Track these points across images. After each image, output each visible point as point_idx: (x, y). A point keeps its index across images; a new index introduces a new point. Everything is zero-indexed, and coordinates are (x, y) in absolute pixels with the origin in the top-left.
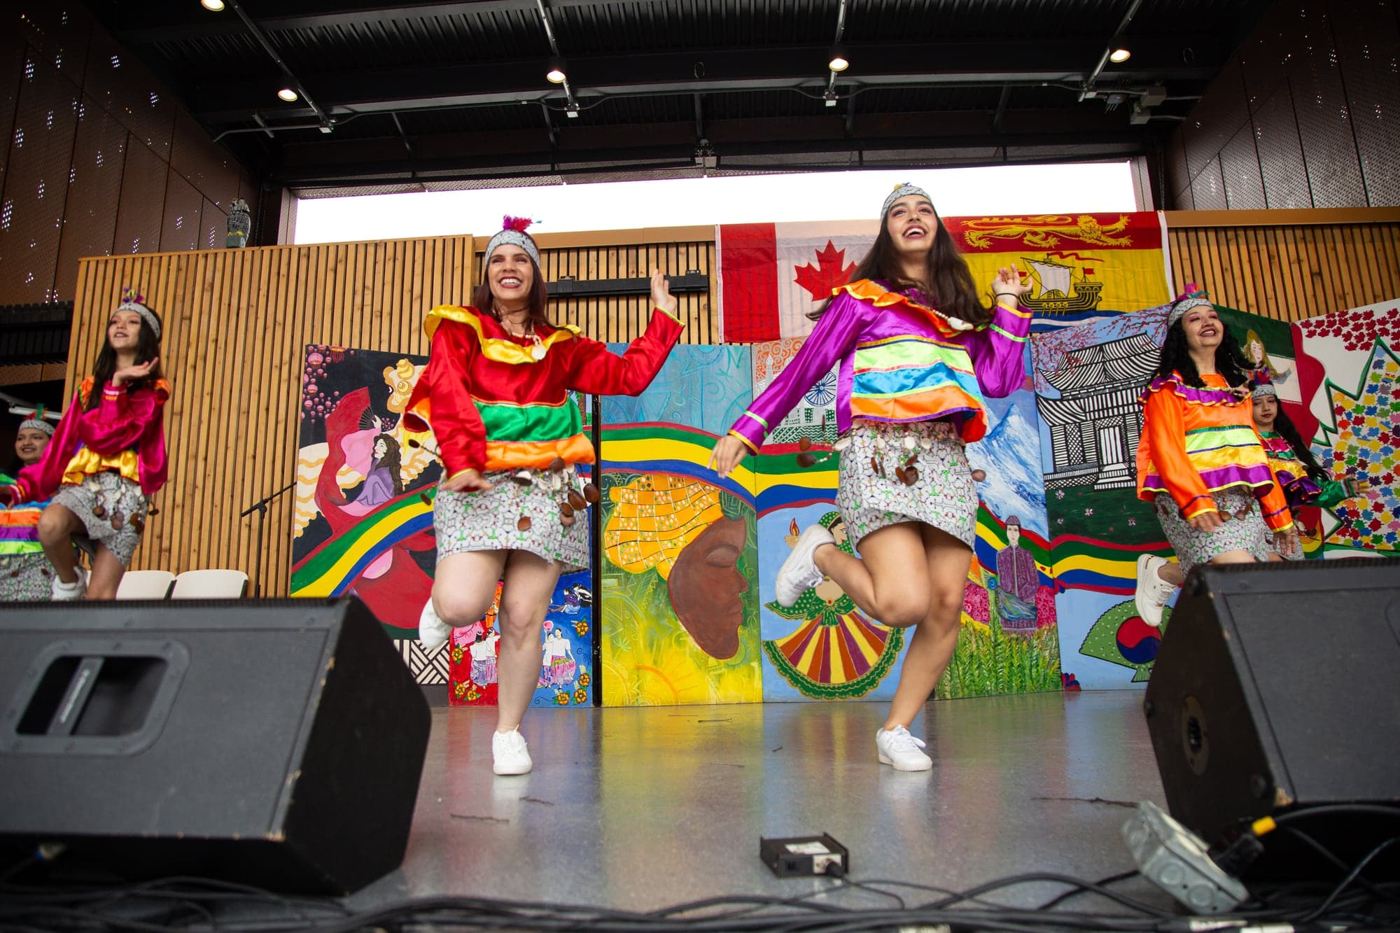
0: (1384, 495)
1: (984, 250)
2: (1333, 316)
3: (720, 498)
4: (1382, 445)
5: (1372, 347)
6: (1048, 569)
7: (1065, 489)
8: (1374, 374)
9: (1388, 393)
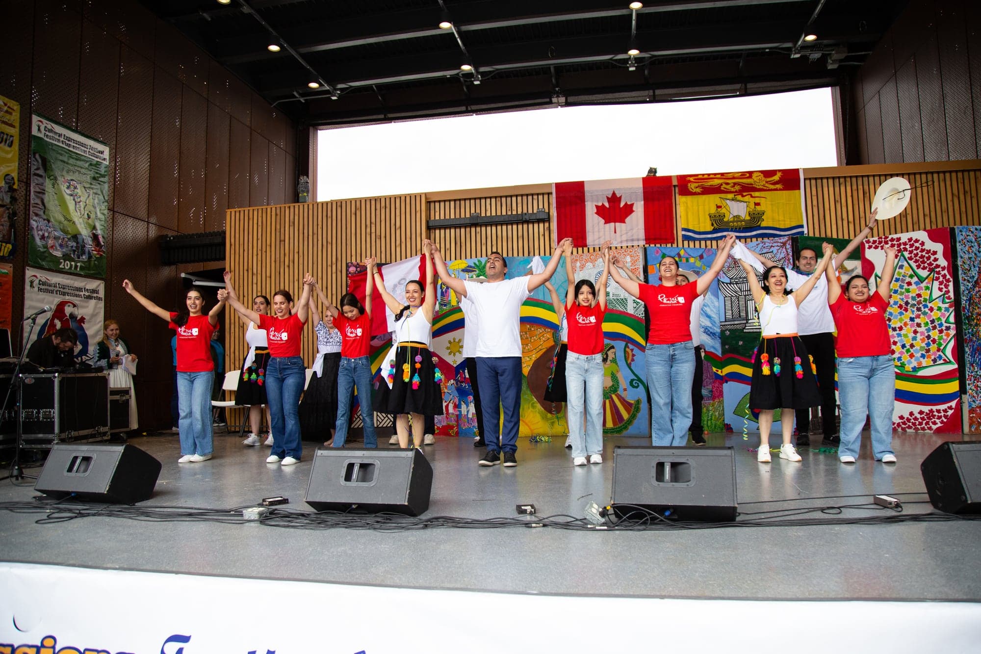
0: (898, 337)
1: (699, 194)
2: (881, 238)
3: (553, 335)
4: (899, 310)
5: (899, 257)
6: (720, 371)
7: (730, 330)
8: (899, 272)
9: (904, 283)
